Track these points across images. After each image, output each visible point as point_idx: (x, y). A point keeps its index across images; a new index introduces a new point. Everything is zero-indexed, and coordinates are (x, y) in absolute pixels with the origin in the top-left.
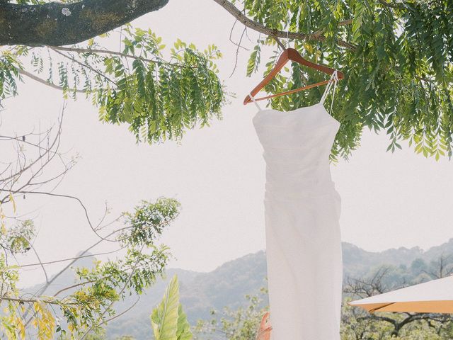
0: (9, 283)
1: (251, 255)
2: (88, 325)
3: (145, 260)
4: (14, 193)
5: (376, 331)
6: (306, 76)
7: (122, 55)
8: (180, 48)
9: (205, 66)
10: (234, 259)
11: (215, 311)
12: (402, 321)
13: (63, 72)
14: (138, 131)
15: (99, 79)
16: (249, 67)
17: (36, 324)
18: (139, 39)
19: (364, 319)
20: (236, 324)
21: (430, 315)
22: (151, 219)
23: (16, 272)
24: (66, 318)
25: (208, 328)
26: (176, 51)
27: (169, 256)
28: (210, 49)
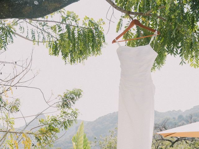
0: (10, 125)
1: (110, 114)
2: (46, 143)
3: (69, 115)
4: (12, 86)
5: (163, 145)
6: (142, 32)
7: (61, 23)
8: (86, 20)
9: (97, 28)
10: (103, 116)
11: (96, 137)
12: (175, 141)
13: (33, 33)
14: (66, 59)
15: (49, 36)
16: (117, 29)
17: (23, 143)
18: (68, 16)
19: (158, 140)
20: (105, 143)
21: (186, 138)
22: (70, 98)
23: (13, 121)
24: (36, 140)
25: (93, 144)
26: (85, 21)
27: (79, 113)
28: (100, 21)
